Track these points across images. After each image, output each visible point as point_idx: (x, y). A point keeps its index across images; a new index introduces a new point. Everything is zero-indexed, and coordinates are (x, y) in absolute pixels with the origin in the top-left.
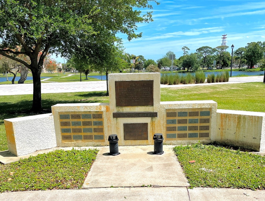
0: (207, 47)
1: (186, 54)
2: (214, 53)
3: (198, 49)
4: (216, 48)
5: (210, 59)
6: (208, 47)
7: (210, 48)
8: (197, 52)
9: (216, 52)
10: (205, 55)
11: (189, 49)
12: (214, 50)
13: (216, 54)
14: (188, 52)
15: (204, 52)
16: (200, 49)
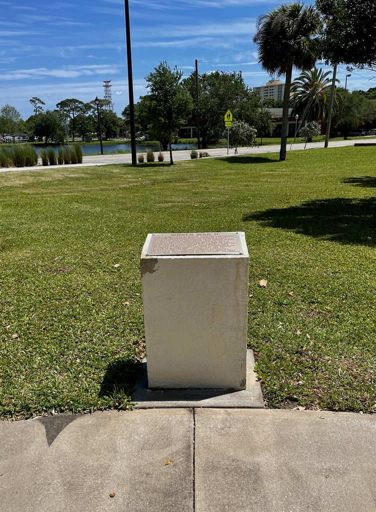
0: (75, 101)
1: (39, 111)
2: (89, 112)
3: (59, 104)
4: (91, 103)
5: (83, 123)
6: (77, 101)
7: (81, 103)
8: (58, 109)
9: (92, 110)
10: (73, 114)
11: (43, 103)
12: (88, 107)
13: (91, 114)
14: (41, 108)
15: (71, 109)
16: (63, 104)
